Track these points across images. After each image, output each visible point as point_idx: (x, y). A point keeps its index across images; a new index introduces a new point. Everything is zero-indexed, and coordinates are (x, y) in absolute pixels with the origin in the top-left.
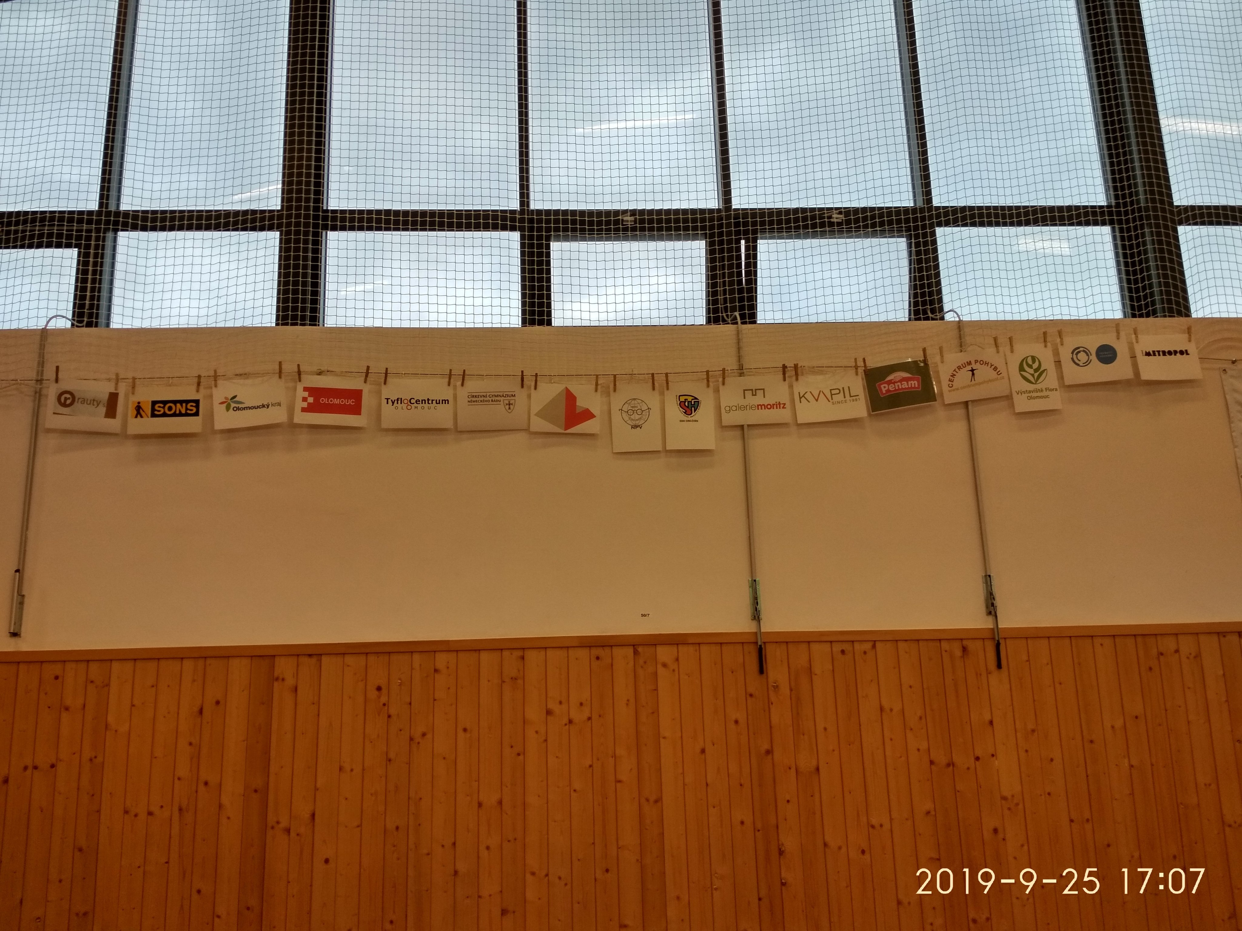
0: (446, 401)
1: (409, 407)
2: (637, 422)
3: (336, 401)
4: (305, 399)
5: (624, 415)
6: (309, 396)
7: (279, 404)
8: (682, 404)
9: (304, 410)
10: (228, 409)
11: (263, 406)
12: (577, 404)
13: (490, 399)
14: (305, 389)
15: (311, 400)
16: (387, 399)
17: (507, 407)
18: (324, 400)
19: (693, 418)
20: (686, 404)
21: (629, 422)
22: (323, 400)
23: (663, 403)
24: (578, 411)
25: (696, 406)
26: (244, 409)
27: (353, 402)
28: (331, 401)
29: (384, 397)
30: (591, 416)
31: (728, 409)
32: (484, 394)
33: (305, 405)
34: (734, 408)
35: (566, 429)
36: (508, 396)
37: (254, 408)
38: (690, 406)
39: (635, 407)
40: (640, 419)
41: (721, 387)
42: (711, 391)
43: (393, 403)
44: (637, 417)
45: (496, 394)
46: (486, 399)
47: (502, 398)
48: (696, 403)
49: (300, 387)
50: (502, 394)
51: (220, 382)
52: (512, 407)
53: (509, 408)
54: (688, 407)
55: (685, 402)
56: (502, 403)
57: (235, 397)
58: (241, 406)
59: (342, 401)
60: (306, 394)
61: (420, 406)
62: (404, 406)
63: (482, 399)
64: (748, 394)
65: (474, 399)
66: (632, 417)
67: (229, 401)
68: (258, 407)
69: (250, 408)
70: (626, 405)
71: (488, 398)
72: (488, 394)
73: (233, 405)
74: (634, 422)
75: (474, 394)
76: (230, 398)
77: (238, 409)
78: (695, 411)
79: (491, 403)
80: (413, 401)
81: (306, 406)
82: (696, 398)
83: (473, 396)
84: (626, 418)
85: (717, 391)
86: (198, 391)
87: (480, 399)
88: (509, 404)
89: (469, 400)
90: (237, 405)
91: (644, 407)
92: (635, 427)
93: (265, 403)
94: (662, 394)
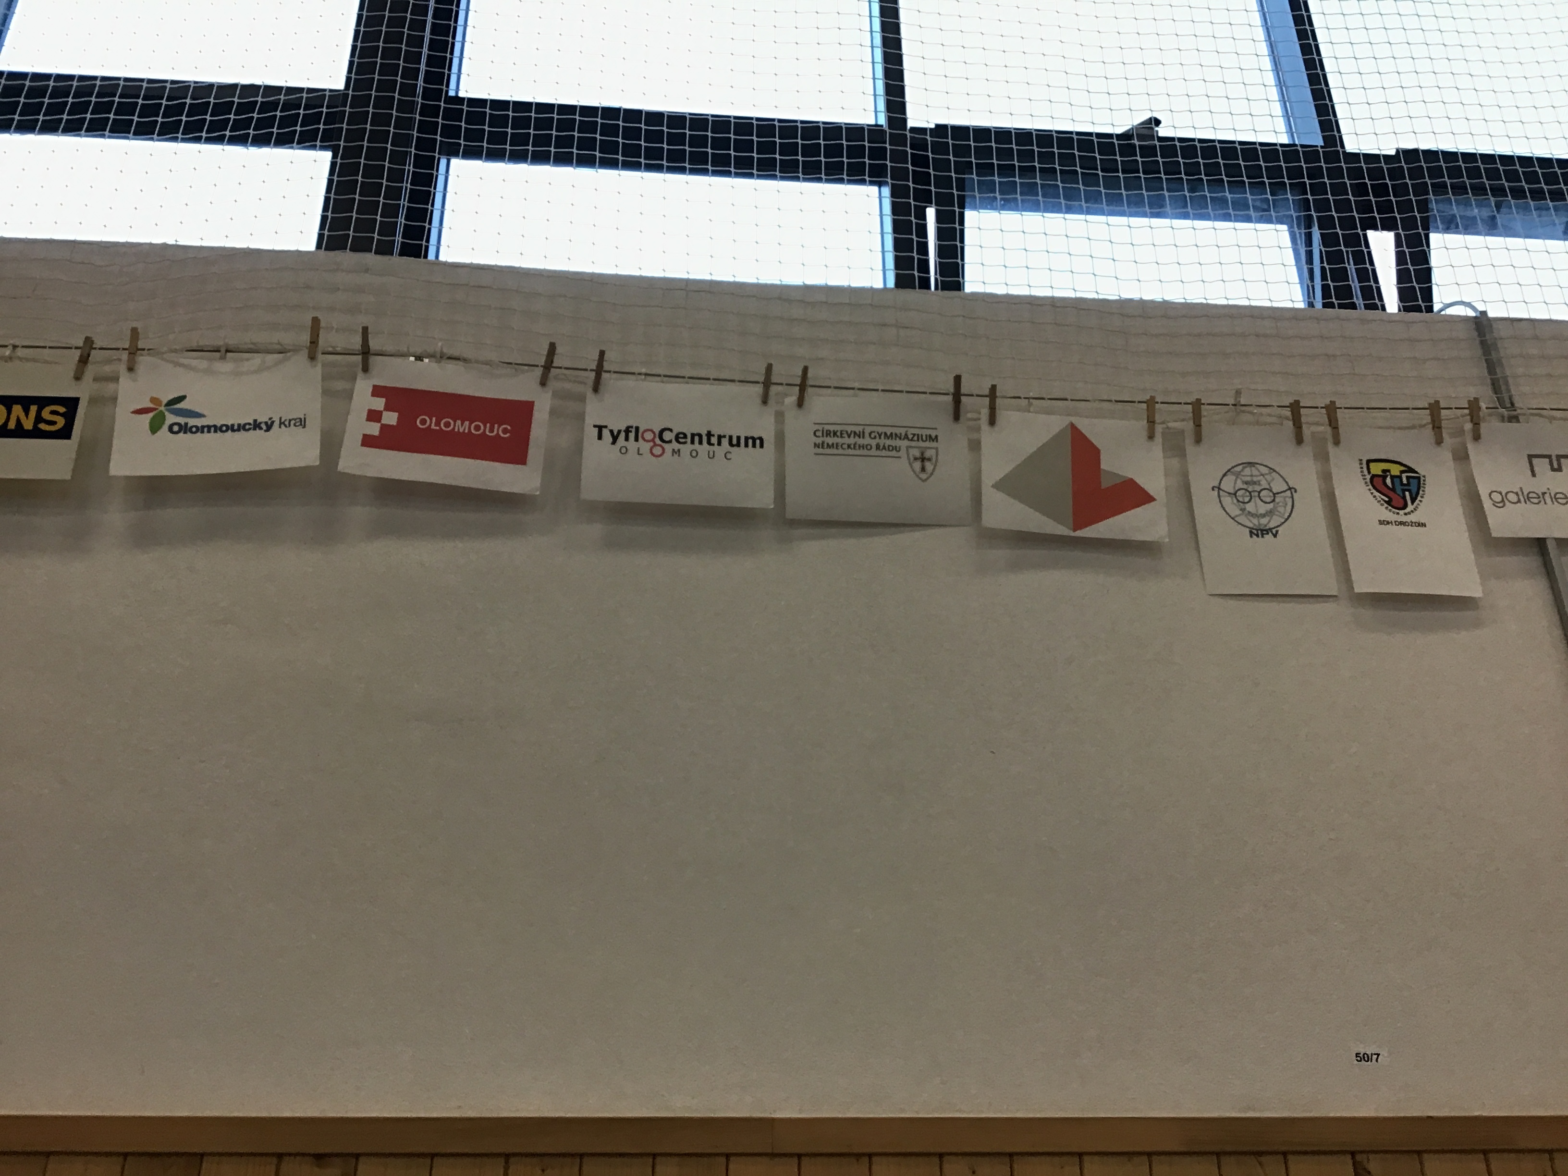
0: (757, 442)
1: (657, 450)
2: (1264, 521)
3: (462, 427)
4: (373, 416)
5: (1227, 501)
6: (388, 408)
7: (302, 423)
8: (1377, 482)
9: (368, 441)
10: (155, 427)
11: (256, 425)
12: (1104, 466)
13: (874, 443)
14: (377, 391)
15: (391, 418)
16: (600, 428)
17: (917, 465)
18: (426, 422)
19: (1412, 518)
20: (1388, 481)
21: (1243, 519)
22: (423, 422)
23: (1326, 478)
24: (1106, 483)
25: (1414, 489)
26: (201, 429)
27: (505, 431)
28: (447, 425)
29: (591, 420)
30: (1142, 498)
31: (1497, 497)
32: (858, 429)
33: (374, 429)
34: (1512, 497)
35: (1075, 530)
36: (919, 438)
37: (231, 428)
38: (1399, 488)
39: (1255, 483)
40: (1270, 513)
41: (1471, 446)
42: (1445, 454)
43: (615, 439)
44: (1263, 508)
45: (889, 431)
46: (861, 441)
47: (904, 443)
48: (1414, 482)
49: (363, 387)
50: (903, 431)
51: (144, 361)
52: (929, 466)
53: (923, 469)
54: (1393, 489)
55: (1385, 478)
56: (903, 453)
57: (182, 398)
58: (192, 422)
59: (477, 428)
60: (379, 404)
61: (686, 449)
62: (645, 447)
63: (852, 441)
64: (1541, 465)
65: (830, 440)
66: (1250, 507)
67: (162, 408)
68: (242, 428)
69: (217, 429)
70: (1230, 478)
71: (867, 441)
72: (868, 430)
73: (171, 419)
74: (1255, 521)
75: (832, 428)
76: (165, 402)
77: (185, 429)
78: (1413, 501)
79: (874, 452)
80: (667, 436)
81: (376, 432)
82: (1411, 470)
83: (828, 433)
84: (1234, 511)
85: (1461, 457)
86: (78, 378)
87: (846, 440)
88: (923, 459)
89: (819, 441)
90: (182, 420)
91: (1278, 486)
92: (1259, 532)
93: (263, 419)
94: (1322, 457)
